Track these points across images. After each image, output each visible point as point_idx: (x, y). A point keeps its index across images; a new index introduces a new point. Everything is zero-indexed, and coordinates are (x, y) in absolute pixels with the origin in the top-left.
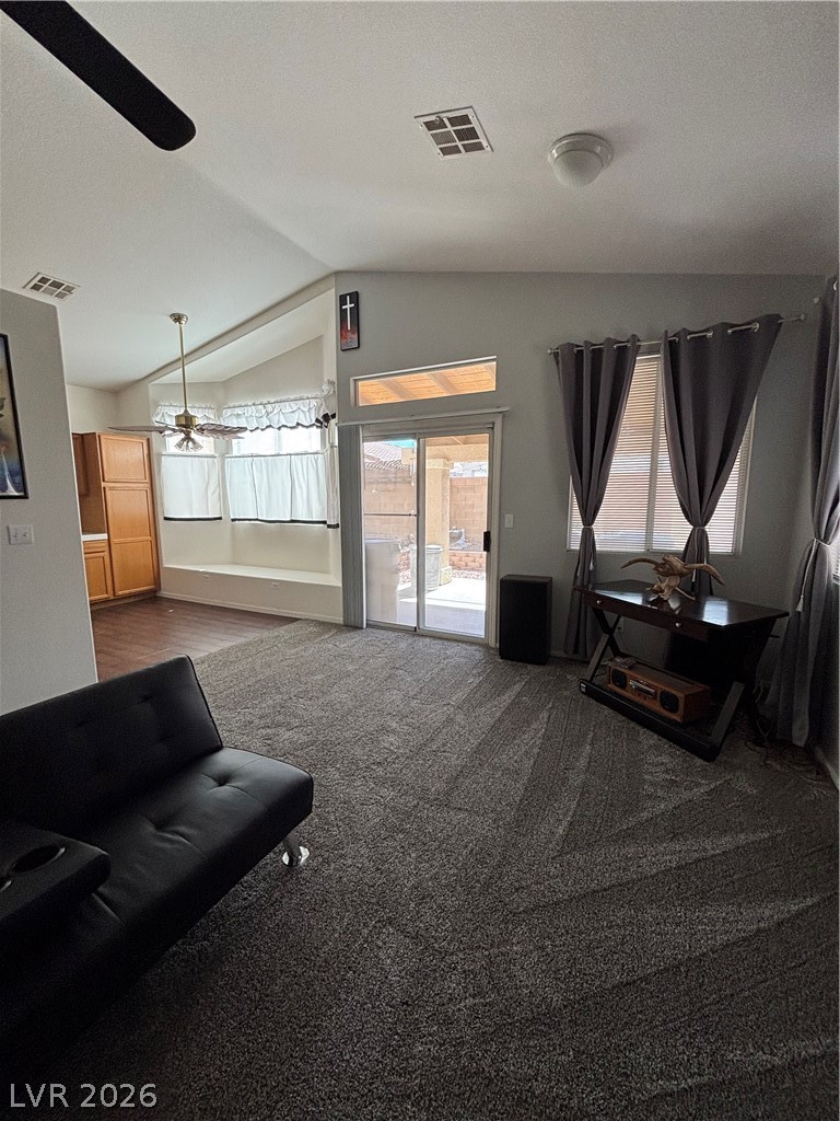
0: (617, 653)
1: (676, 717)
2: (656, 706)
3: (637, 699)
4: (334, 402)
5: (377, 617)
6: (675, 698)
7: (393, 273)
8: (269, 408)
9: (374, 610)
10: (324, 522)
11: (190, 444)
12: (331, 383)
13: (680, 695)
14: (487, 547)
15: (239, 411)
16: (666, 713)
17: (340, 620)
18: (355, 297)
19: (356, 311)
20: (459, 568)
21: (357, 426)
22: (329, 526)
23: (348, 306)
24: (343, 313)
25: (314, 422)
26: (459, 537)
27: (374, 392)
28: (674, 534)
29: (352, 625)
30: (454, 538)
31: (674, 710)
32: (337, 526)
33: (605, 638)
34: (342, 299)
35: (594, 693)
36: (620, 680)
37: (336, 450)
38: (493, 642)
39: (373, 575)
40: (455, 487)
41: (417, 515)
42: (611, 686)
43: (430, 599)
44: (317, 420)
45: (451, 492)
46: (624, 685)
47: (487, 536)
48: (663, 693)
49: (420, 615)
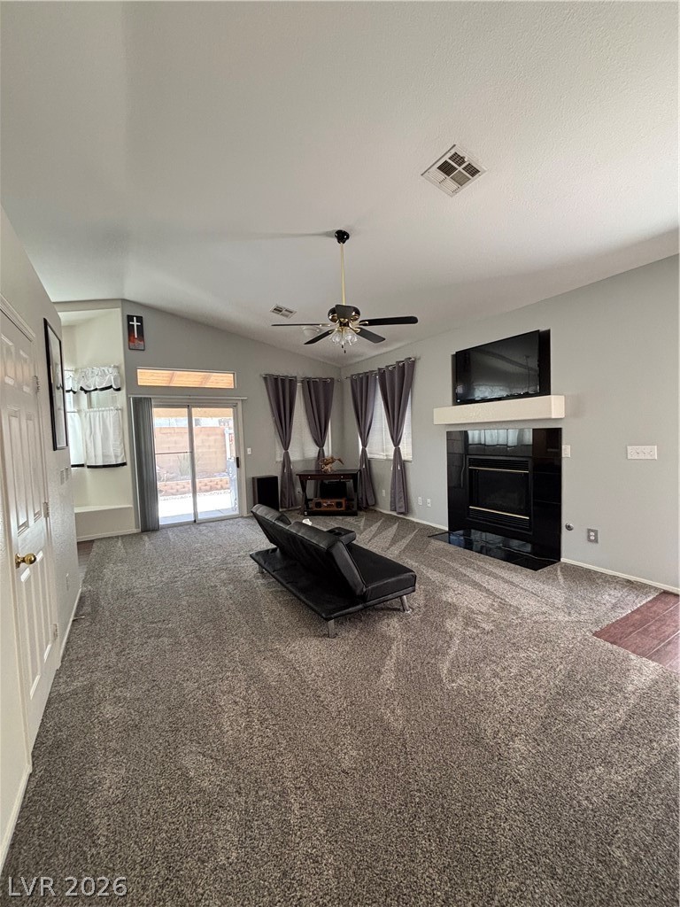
2: (335, 509)
4: (120, 381)
6: (341, 503)
14: (238, 465)
19: (140, 329)
23: (134, 323)
24: (130, 328)
28: (312, 452)
31: (342, 507)
34: (130, 318)
36: (318, 504)
44: (80, 388)
46: (320, 507)
47: (237, 459)
48: (337, 503)
49: (195, 514)
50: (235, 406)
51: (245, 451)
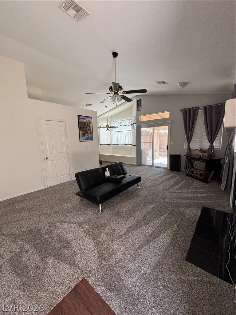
0: (193, 168)
1: (202, 178)
2: (199, 176)
3: (196, 175)
4: (136, 121)
5: (143, 164)
6: (202, 174)
7: (149, 95)
8: (121, 122)
9: (143, 162)
10: (132, 145)
11: (108, 130)
12: (135, 117)
13: (203, 174)
14: (167, 149)
15: (115, 123)
16: (200, 177)
17: (136, 164)
18: (140, 100)
19: (140, 103)
20: (161, 156)
21: (140, 125)
22: (133, 145)
23: (139, 102)
24: (138, 103)
25: (130, 124)
26: (161, 148)
27: (144, 118)
28: (206, 145)
29: (139, 164)
30: (160, 149)
31: (202, 176)
32: (135, 145)
33: (191, 165)
34: (138, 101)
35: (188, 175)
36: (193, 172)
37: (136, 130)
38: (169, 168)
39: (143, 155)
40: (160, 136)
41: (153, 143)
42: (192, 174)
43: (155, 162)
44: (131, 124)
45: (159, 137)
46: (193, 173)
47: (167, 146)
48: (200, 173)
49: (153, 163)
50: (168, 125)
51: (170, 143)
